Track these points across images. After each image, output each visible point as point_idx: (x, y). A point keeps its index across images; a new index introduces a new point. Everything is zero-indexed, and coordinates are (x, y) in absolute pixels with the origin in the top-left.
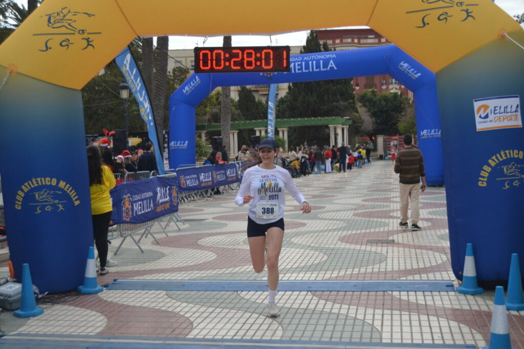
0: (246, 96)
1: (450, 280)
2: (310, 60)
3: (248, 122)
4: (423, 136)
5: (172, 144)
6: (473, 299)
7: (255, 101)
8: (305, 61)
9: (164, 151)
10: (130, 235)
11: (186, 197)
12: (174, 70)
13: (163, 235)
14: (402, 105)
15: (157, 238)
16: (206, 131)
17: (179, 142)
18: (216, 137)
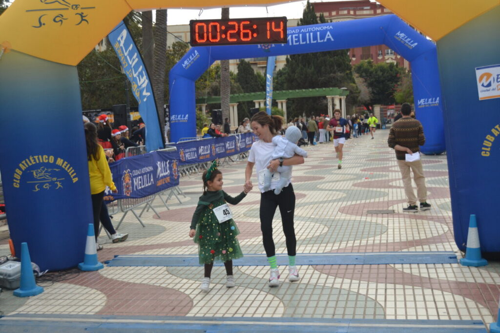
0: (245, 69)
1: (453, 252)
2: (307, 32)
3: (247, 94)
4: (420, 105)
5: (173, 117)
6: (478, 271)
7: (254, 74)
8: (302, 33)
9: (166, 125)
10: (131, 210)
11: (187, 170)
12: (174, 45)
13: (164, 209)
14: (398, 75)
15: (158, 213)
16: (206, 104)
17: (179, 116)
18: (216, 110)
